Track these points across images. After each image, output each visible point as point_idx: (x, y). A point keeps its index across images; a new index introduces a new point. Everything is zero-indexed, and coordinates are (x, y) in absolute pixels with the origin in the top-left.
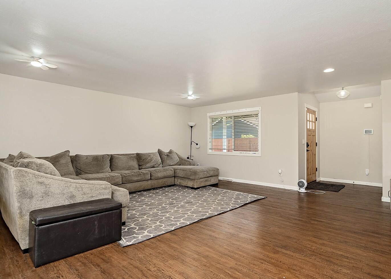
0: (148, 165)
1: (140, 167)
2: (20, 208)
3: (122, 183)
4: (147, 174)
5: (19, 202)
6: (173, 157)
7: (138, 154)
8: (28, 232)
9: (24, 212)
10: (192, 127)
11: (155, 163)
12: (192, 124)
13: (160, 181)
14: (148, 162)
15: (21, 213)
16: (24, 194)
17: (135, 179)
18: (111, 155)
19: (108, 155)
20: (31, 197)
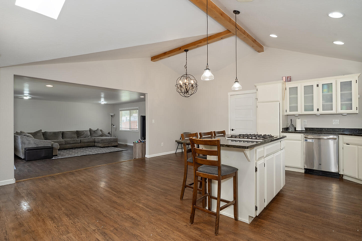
0: (82, 136)
1: (78, 137)
2: (22, 147)
3: (65, 144)
4: (79, 140)
5: (21, 145)
6: (97, 132)
7: (77, 131)
8: (24, 154)
9: (23, 148)
10: (112, 116)
11: (86, 136)
12: (112, 114)
13: (86, 144)
14: (82, 135)
15: (22, 148)
16: (23, 143)
17: (72, 142)
18: (63, 132)
19: (61, 132)
20: (25, 144)
